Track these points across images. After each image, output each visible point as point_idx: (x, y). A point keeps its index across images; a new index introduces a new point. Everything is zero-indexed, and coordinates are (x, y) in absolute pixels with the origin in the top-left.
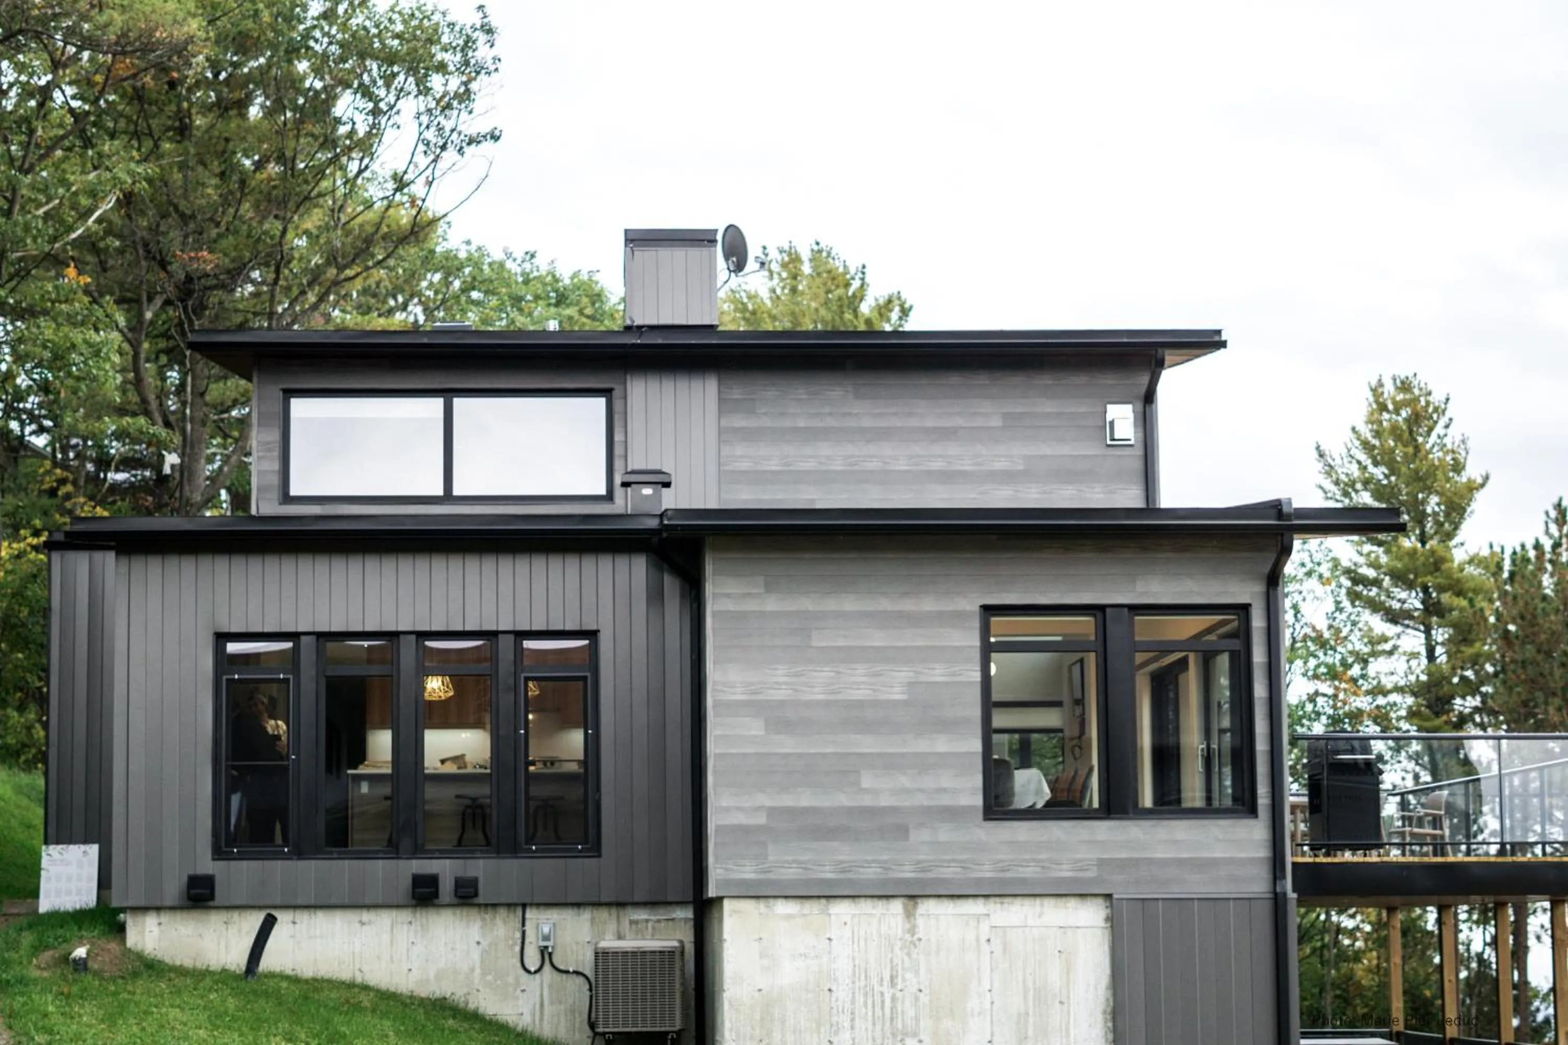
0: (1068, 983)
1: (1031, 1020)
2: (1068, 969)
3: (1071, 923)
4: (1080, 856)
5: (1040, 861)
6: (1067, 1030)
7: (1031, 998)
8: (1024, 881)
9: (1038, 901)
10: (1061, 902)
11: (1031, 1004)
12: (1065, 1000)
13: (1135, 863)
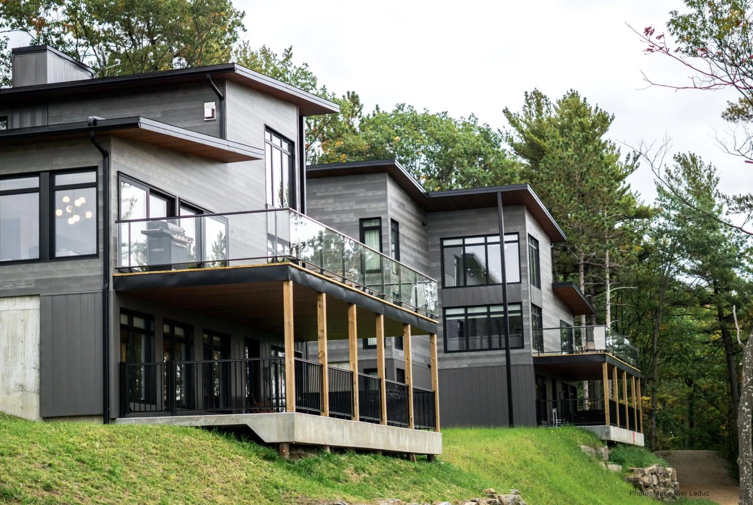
0: (25, 333)
1: (10, 349)
2: (25, 327)
3: (26, 308)
4: (28, 279)
5: (13, 282)
6: (24, 353)
7: (10, 341)
8: (6, 291)
9: (14, 299)
10: (23, 299)
11: (10, 343)
12: (23, 341)
13: (50, 280)
